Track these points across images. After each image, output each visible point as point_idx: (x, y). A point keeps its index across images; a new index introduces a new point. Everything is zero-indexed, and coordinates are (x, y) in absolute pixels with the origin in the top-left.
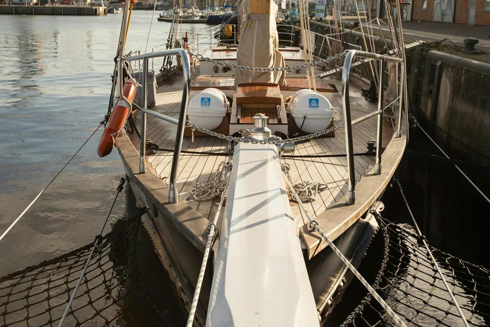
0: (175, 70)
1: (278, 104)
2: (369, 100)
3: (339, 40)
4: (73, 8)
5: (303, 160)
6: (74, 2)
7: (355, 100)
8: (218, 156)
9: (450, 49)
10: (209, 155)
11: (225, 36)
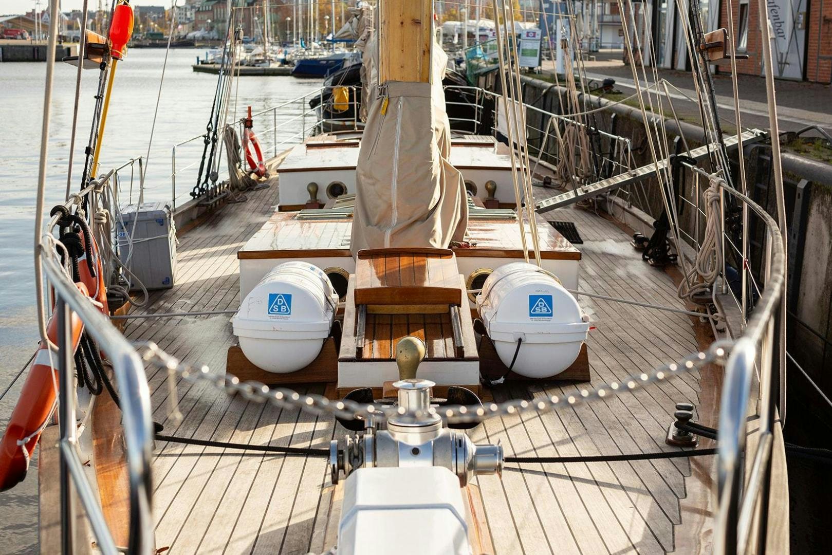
0: (224, 192)
1: (453, 305)
2: (651, 262)
3: (579, 124)
4: (23, 47)
5: (521, 470)
6: (26, 35)
7: (621, 261)
8: (310, 459)
9: (821, 149)
10: (285, 455)
11: (334, 110)
